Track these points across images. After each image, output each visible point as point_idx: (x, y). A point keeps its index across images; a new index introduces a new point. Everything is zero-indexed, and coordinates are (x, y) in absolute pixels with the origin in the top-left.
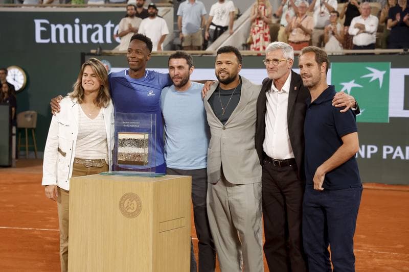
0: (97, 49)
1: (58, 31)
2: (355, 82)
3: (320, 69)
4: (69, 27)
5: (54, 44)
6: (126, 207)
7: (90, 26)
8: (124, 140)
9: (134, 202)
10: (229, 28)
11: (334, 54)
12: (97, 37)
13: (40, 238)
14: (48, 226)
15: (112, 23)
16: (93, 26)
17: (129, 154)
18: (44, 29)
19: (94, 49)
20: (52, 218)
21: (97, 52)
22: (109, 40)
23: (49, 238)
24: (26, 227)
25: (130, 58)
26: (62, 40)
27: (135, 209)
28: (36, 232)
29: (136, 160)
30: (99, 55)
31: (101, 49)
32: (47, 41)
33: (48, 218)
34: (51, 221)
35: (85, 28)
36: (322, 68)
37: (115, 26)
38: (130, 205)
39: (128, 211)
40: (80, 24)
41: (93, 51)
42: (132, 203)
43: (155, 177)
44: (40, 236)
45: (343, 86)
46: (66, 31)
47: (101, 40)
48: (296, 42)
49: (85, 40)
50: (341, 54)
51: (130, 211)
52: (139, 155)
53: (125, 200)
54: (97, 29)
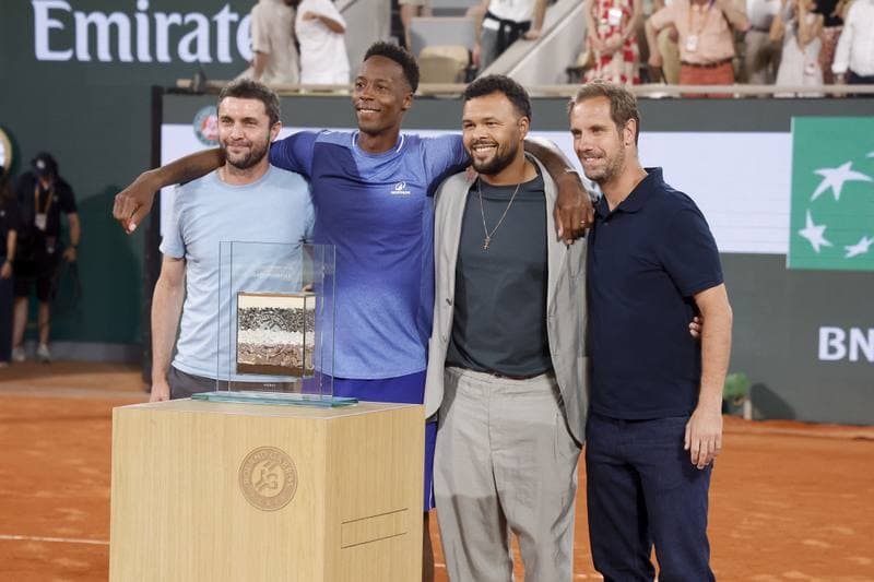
0: (193, 79)
1: (92, 28)
2: (852, 169)
3: (621, 137)
4: (120, 19)
5: (84, 63)
6: (257, 484)
7: (176, 18)
8: (253, 311)
9: (278, 470)
10: (533, 26)
11: (800, 95)
12: (193, 48)
13: (42, 562)
14: (64, 530)
15: (232, 10)
16: (183, 20)
17: (266, 348)
18: (56, 24)
19: (185, 77)
20: (75, 511)
21: (192, 85)
22: (224, 55)
23: (65, 562)
24: (7, 533)
25: (361, 101)
26: (104, 54)
27: (280, 489)
28: (31, 547)
29: (283, 364)
30: (200, 93)
31: (203, 78)
32: (65, 56)
33: (65, 510)
34: (73, 519)
35: (163, 22)
36: (626, 132)
37: (241, 18)
38: (268, 476)
39: (262, 493)
40: (150, 13)
41: (183, 83)
42: (273, 472)
43: (333, 406)
44: (41, 557)
45: (822, 178)
46: (114, 29)
47: (203, 55)
48: (704, 62)
49: (163, 55)
50: (816, 95)
51: (267, 493)
52: (290, 352)
53: (255, 465)
54: (194, 25)
